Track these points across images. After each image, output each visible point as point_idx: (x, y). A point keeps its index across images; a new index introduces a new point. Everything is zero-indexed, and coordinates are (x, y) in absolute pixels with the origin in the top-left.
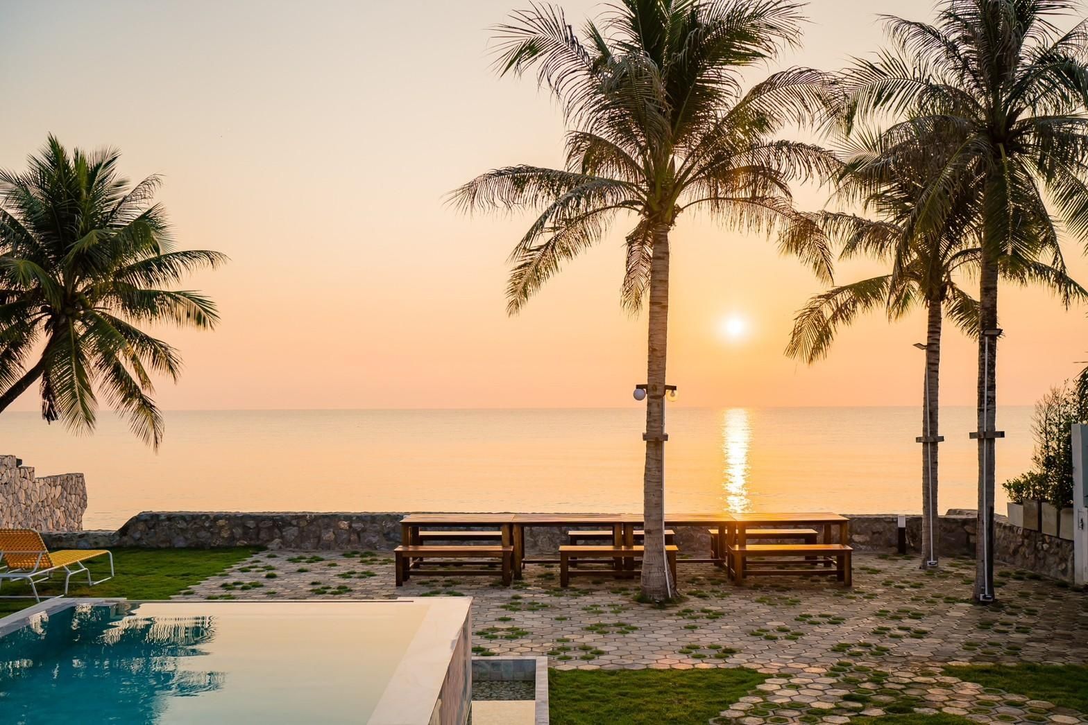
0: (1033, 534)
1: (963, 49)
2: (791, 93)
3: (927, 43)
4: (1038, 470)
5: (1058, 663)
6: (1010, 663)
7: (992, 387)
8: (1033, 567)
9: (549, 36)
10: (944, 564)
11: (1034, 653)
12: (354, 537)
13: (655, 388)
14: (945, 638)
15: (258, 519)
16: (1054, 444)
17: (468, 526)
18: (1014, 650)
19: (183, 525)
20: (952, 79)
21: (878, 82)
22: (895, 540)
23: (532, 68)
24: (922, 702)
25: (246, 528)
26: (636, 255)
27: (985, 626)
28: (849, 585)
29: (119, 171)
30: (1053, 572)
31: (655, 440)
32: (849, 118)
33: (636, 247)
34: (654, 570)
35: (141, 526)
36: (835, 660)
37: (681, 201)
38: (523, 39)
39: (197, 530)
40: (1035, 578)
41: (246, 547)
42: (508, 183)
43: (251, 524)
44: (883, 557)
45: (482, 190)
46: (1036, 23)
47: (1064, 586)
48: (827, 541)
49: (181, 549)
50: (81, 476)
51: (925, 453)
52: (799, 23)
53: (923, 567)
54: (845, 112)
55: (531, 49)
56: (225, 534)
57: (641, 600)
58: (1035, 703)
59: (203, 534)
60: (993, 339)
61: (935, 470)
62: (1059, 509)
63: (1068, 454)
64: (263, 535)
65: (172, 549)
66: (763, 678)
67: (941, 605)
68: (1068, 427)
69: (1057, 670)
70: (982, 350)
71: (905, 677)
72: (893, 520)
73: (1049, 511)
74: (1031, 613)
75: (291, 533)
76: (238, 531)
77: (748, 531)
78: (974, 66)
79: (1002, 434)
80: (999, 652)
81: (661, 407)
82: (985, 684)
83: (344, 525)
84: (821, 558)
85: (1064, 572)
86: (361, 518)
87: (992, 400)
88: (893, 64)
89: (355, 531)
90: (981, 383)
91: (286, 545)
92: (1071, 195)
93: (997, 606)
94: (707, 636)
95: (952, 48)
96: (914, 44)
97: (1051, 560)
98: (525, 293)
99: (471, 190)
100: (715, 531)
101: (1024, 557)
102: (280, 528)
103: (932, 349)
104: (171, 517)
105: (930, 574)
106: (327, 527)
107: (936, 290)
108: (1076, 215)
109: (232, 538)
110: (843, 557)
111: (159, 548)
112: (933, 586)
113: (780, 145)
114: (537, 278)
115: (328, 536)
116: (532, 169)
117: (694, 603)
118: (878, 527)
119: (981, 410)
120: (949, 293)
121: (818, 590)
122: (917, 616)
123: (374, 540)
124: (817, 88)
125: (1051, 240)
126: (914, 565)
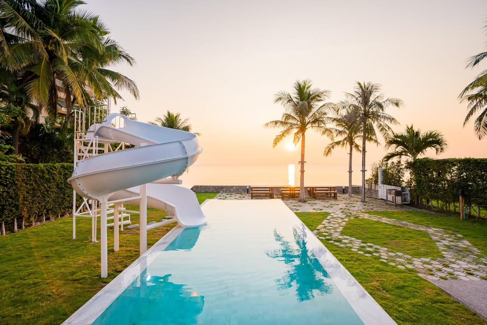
0: (370, 189)
1: (359, 98)
2: (327, 107)
3: (352, 97)
4: (371, 177)
5: (380, 211)
6: (371, 211)
7: (365, 162)
8: (370, 195)
9: (283, 96)
10: (353, 195)
11: (375, 209)
12: (237, 190)
13: (302, 162)
14: (359, 207)
15: (218, 187)
16: (374, 172)
17: (259, 188)
18: (372, 209)
19: (203, 188)
20: (357, 104)
21: (343, 104)
22: (342, 191)
23: (280, 102)
24: (360, 217)
25: (215, 188)
26: (296, 136)
27: (365, 205)
28: (337, 199)
29: (180, 117)
30: (374, 196)
31: (302, 172)
32: (338, 111)
33: (296, 135)
34: (302, 195)
35: (195, 188)
36: (341, 211)
37: (307, 127)
38: (279, 97)
39: (206, 189)
40: (370, 197)
41: (216, 192)
42: (274, 123)
43: (217, 188)
44: (340, 194)
45: (269, 125)
46: (372, 94)
47: (376, 199)
48: (331, 191)
49: (203, 192)
51: (349, 174)
52: (330, 94)
53: (349, 196)
54: (337, 110)
55: (280, 99)
56: (212, 190)
57: (300, 201)
58: (379, 217)
59: (207, 190)
60: (365, 153)
61: (351, 177)
62: (375, 184)
63: (377, 174)
64: (219, 190)
65: (201, 192)
66: (330, 213)
67: (355, 202)
68: (377, 169)
69: (380, 212)
70: (363, 155)
71: (355, 213)
72: (342, 187)
73: (373, 185)
74: (372, 203)
75: (225, 189)
76: (214, 189)
77: (317, 189)
78: (361, 102)
79: (367, 171)
80: (369, 209)
81: (303, 165)
82: (369, 214)
83: (235, 188)
84: (329, 194)
85: (376, 196)
86: (238, 187)
87: (365, 164)
88: (346, 102)
89: (237, 189)
90: (363, 161)
91: (224, 192)
92: (380, 127)
93: (366, 202)
94: (316, 207)
95: (357, 99)
96: (350, 97)
97: (373, 194)
98: (276, 143)
99: (267, 124)
100: (309, 189)
101: (368, 194)
102: (222, 188)
103: (351, 154)
104: (201, 186)
105: (351, 197)
106: (232, 188)
107: (352, 143)
108: (381, 130)
109: (213, 190)
110: (335, 194)
111: (199, 192)
112: (352, 199)
113: (328, 118)
114: (278, 141)
115: (232, 190)
116: (279, 121)
117: (309, 202)
118: (339, 188)
119: (363, 166)
120: (354, 143)
121: (331, 200)
122: (352, 204)
123: (241, 191)
124: (332, 106)
125: (375, 134)
126: (347, 195)
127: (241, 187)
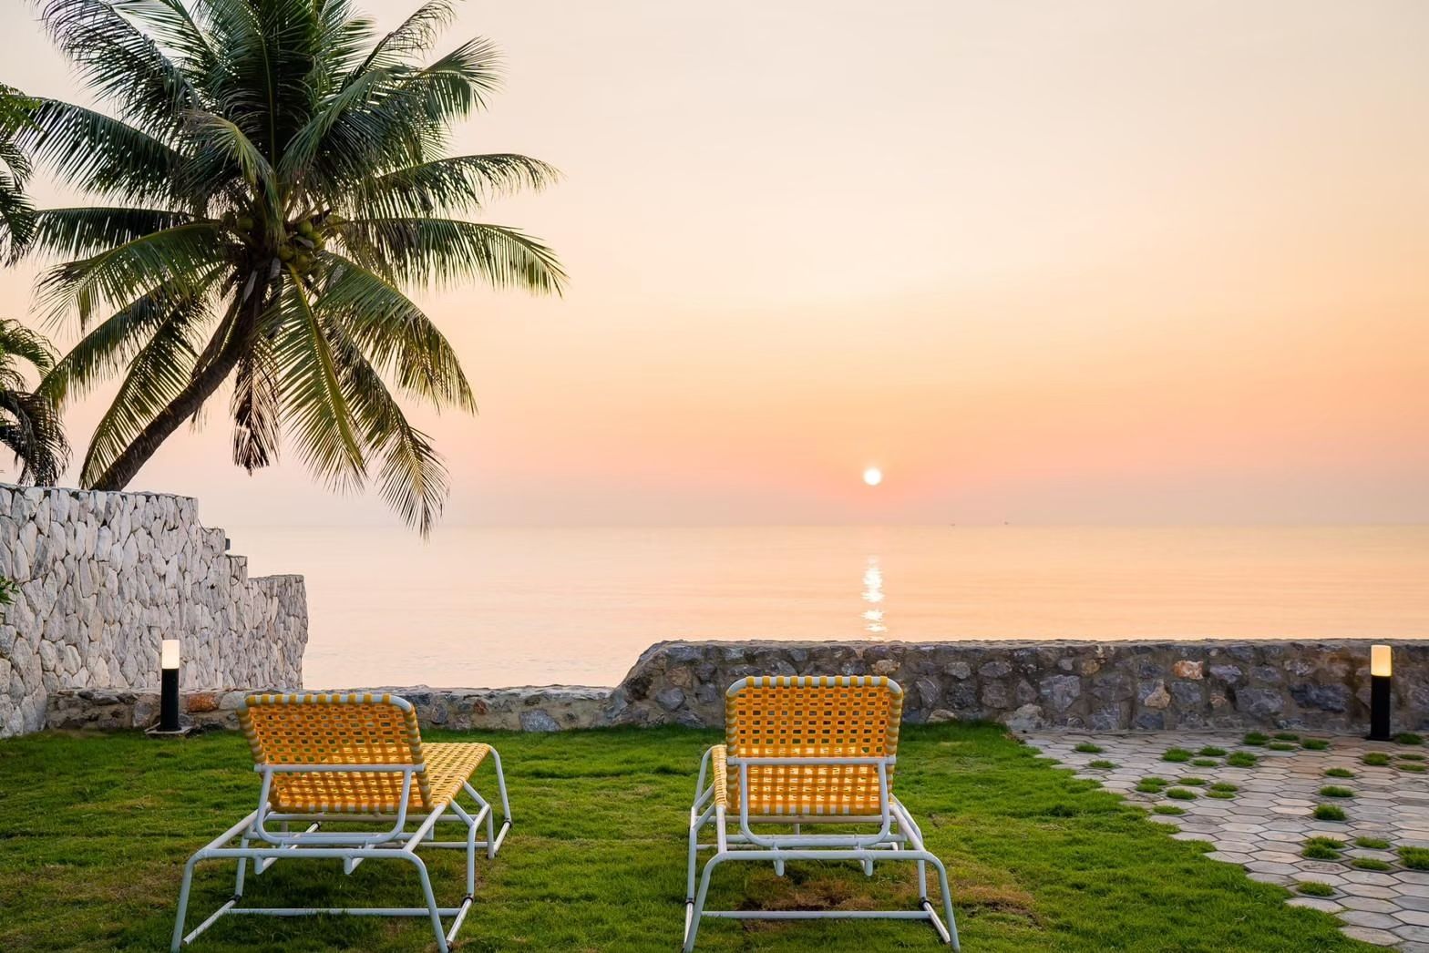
12: (1218, 699)
15: (978, 656)
25: (943, 676)
35: (682, 677)
43: (960, 669)
50: (300, 580)
64: (992, 696)
75: (1063, 689)
83: (1191, 669)
86: (1230, 653)
89: (1220, 683)
102: (1033, 679)
106: (1149, 674)
115: (1156, 696)
123: (1273, 705)
127: (1261, 654)
